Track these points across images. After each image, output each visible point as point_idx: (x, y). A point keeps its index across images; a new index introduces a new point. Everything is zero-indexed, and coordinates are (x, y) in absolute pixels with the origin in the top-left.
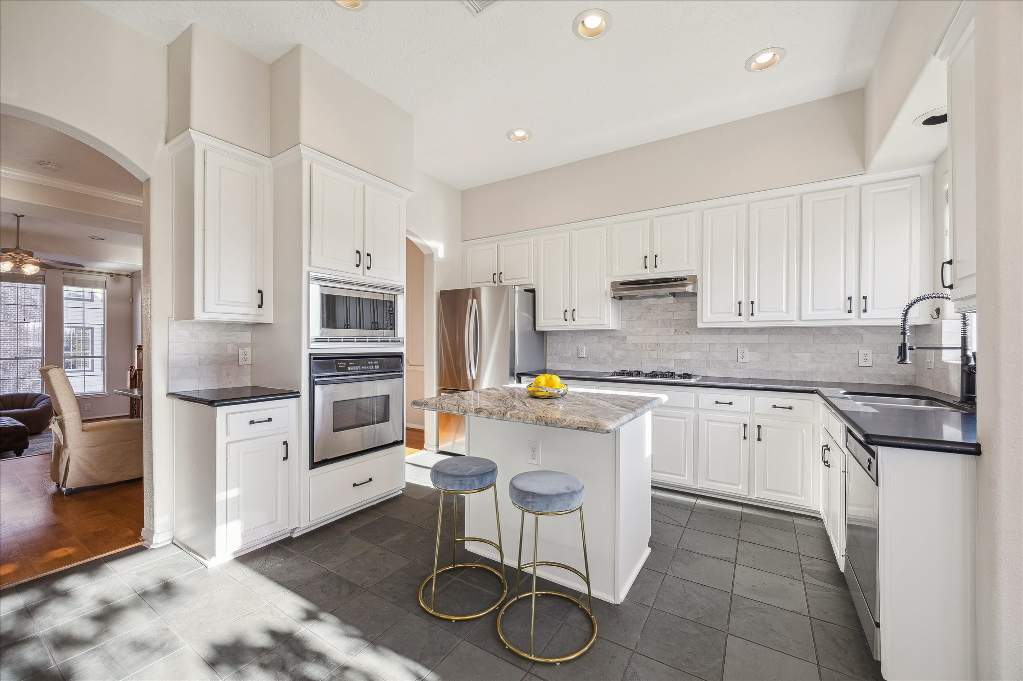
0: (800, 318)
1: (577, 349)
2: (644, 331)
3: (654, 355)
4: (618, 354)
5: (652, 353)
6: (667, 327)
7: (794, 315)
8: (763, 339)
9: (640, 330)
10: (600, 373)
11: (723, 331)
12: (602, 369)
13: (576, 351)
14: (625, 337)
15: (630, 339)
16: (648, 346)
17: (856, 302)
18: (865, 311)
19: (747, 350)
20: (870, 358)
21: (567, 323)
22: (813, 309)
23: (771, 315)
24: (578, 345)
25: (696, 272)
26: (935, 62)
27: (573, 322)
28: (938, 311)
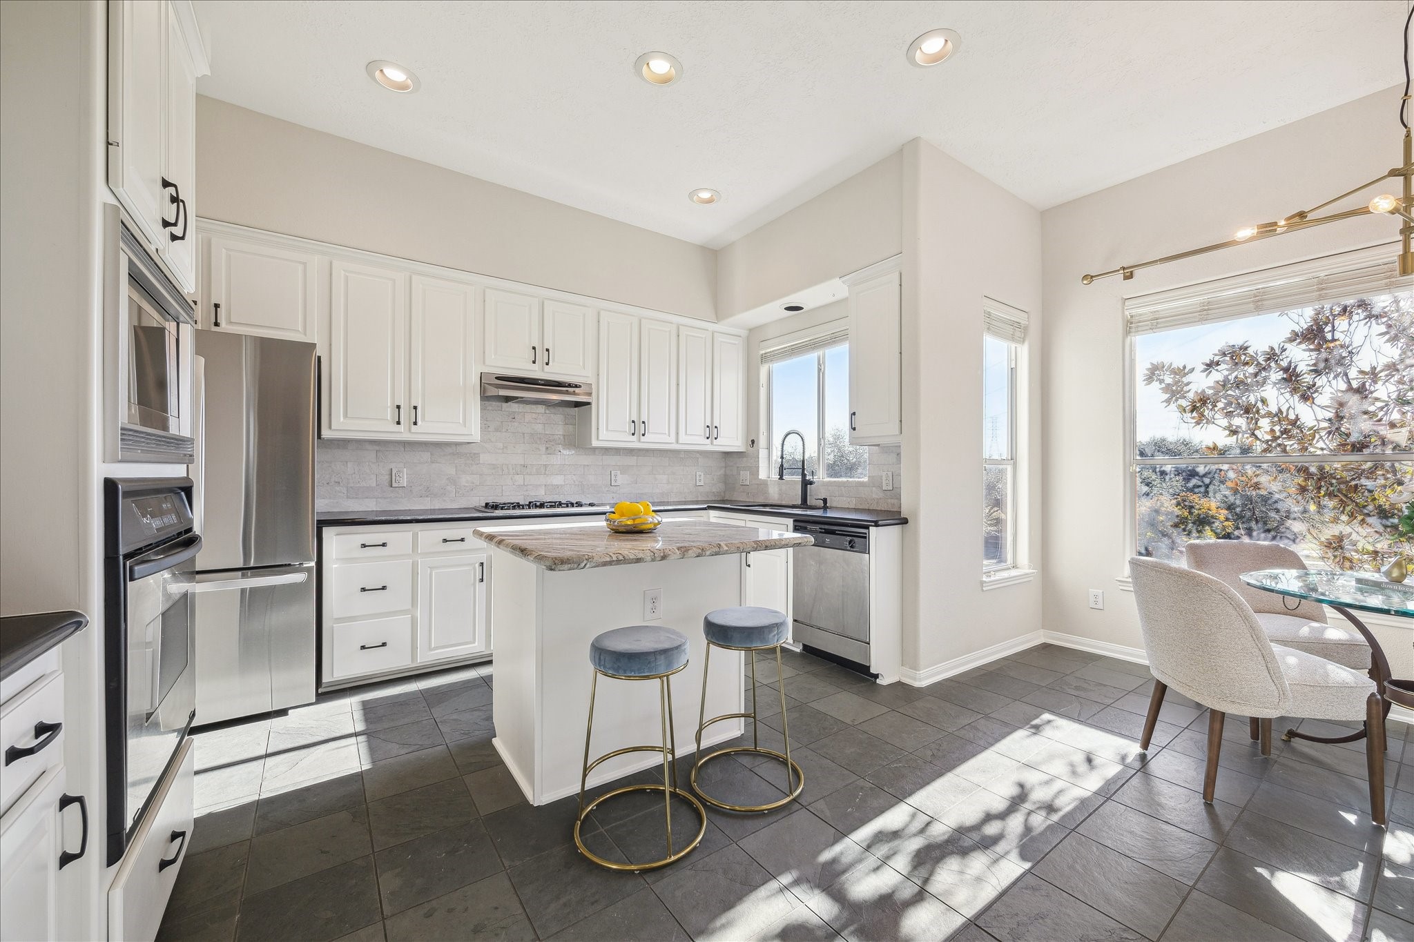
0: (677, 442)
1: (388, 473)
2: (506, 447)
3: (519, 479)
4: (465, 480)
5: (517, 477)
6: (536, 443)
7: (674, 440)
8: (631, 461)
9: (501, 445)
10: (433, 511)
11: (597, 452)
12: (437, 505)
13: (387, 477)
14: (476, 456)
15: (484, 458)
16: (511, 469)
17: (712, 431)
18: (716, 439)
19: (619, 472)
20: (702, 478)
21: (401, 428)
22: (686, 433)
23: (659, 437)
24: (392, 466)
25: (592, 380)
26: (836, 282)
27: (414, 428)
28: (753, 442)
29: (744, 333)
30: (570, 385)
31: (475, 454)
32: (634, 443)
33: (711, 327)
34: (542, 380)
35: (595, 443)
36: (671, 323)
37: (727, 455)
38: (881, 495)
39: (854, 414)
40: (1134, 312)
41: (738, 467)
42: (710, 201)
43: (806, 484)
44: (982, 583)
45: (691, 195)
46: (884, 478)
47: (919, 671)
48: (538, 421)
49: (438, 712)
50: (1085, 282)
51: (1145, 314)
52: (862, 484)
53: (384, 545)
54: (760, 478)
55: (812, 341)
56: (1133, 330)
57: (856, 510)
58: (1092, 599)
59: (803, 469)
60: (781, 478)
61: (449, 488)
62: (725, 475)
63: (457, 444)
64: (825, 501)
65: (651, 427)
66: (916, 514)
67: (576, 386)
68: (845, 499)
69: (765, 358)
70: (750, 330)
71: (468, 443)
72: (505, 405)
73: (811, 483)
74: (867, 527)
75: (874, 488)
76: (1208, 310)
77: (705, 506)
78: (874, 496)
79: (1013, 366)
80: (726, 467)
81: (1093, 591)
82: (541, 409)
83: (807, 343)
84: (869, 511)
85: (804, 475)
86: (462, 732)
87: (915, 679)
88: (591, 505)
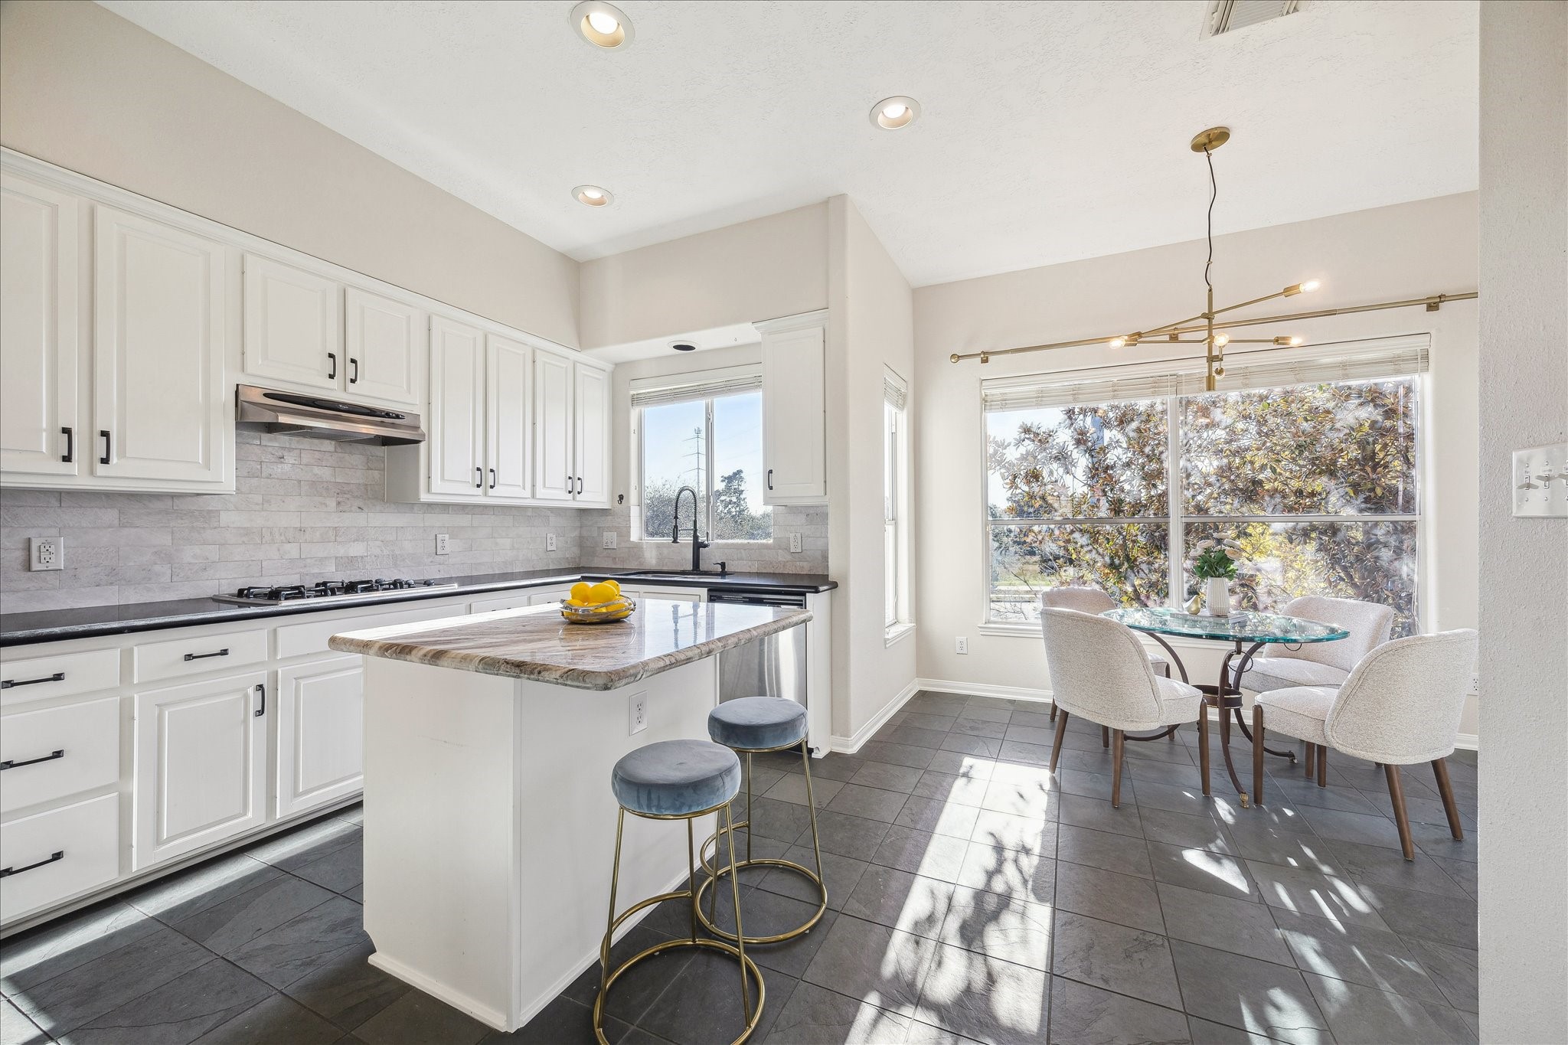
0: (533, 496)
1: (23, 546)
2: (268, 501)
3: (292, 550)
4: (190, 554)
5: (288, 546)
6: (321, 495)
7: (528, 493)
8: (464, 520)
9: (258, 498)
11: (416, 508)
12: (133, 597)
13: (19, 554)
14: (214, 514)
15: (226, 518)
16: (277, 534)
17: (574, 483)
18: (579, 493)
19: (447, 536)
20: (554, 541)
21: (74, 467)
22: (544, 486)
23: (510, 489)
24: (30, 533)
25: (419, 409)
26: (748, 327)
27: (101, 469)
28: (621, 497)
29: (609, 367)
30: (388, 415)
31: (210, 512)
32: (478, 497)
33: (574, 355)
34: (344, 404)
35: (424, 497)
36: (526, 345)
37: (583, 512)
38: (789, 557)
39: (771, 472)
40: (988, 392)
41: (599, 528)
42: (599, 203)
43: (698, 546)
44: (886, 640)
45: (575, 191)
46: (792, 540)
47: (850, 737)
48: (324, 464)
49: (221, 943)
50: (953, 360)
51: (997, 395)
52: (767, 547)
53: (58, 677)
54: (632, 539)
55: (702, 387)
56: (988, 407)
57: (759, 575)
58: (958, 645)
59: (695, 530)
60: (675, 541)
61: (157, 568)
62: (581, 537)
63: (173, 496)
64: (723, 565)
65: (502, 478)
66: (846, 578)
67: (397, 417)
68: (745, 562)
69: (636, 400)
70: (617, 365)
71: (198, 494)
72: (266, 436)
73: (706, 546)
74: (803, 594)
75: (780, 551)
76: (1042, 397)
77: (578, 577)
78: (780, 559)
79: (894, 431)
80: (581, 527)
81: (959, 638)
82: (328, 445)
83: (695, 388)
84: (773, 575)
85: (696, 537)
86: (299, 963)
87: (847, 746)
88: (427, 583)
